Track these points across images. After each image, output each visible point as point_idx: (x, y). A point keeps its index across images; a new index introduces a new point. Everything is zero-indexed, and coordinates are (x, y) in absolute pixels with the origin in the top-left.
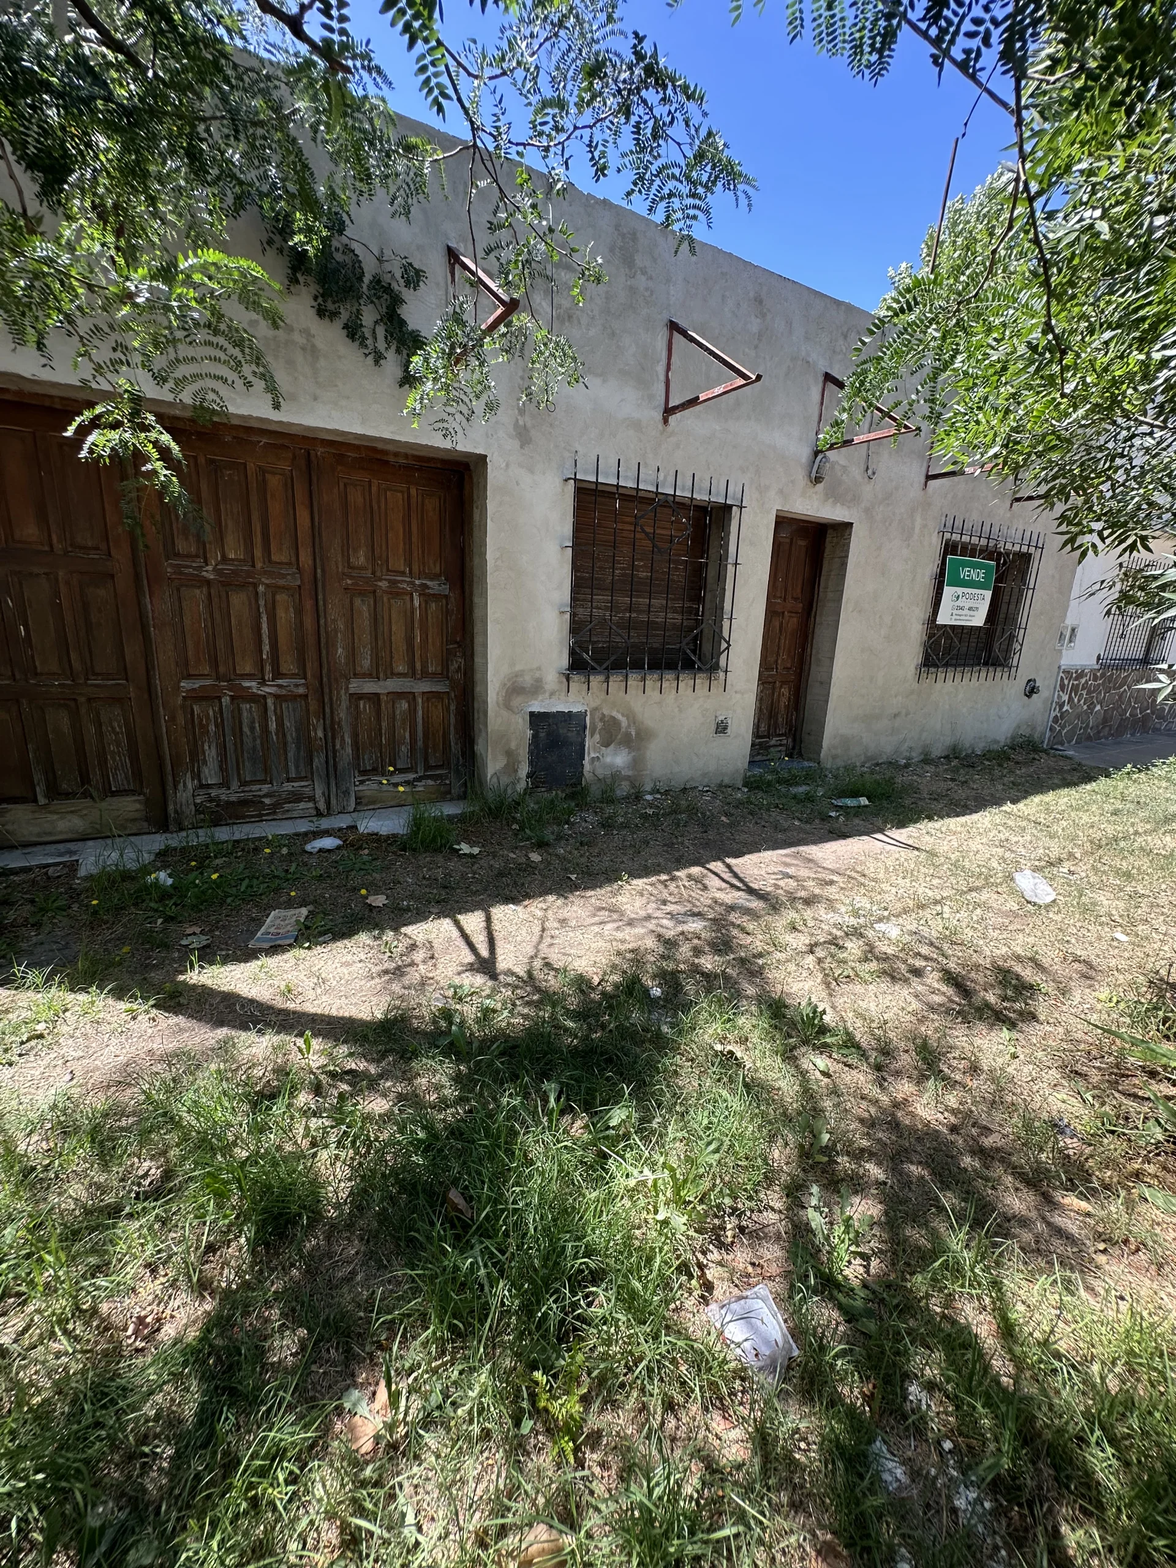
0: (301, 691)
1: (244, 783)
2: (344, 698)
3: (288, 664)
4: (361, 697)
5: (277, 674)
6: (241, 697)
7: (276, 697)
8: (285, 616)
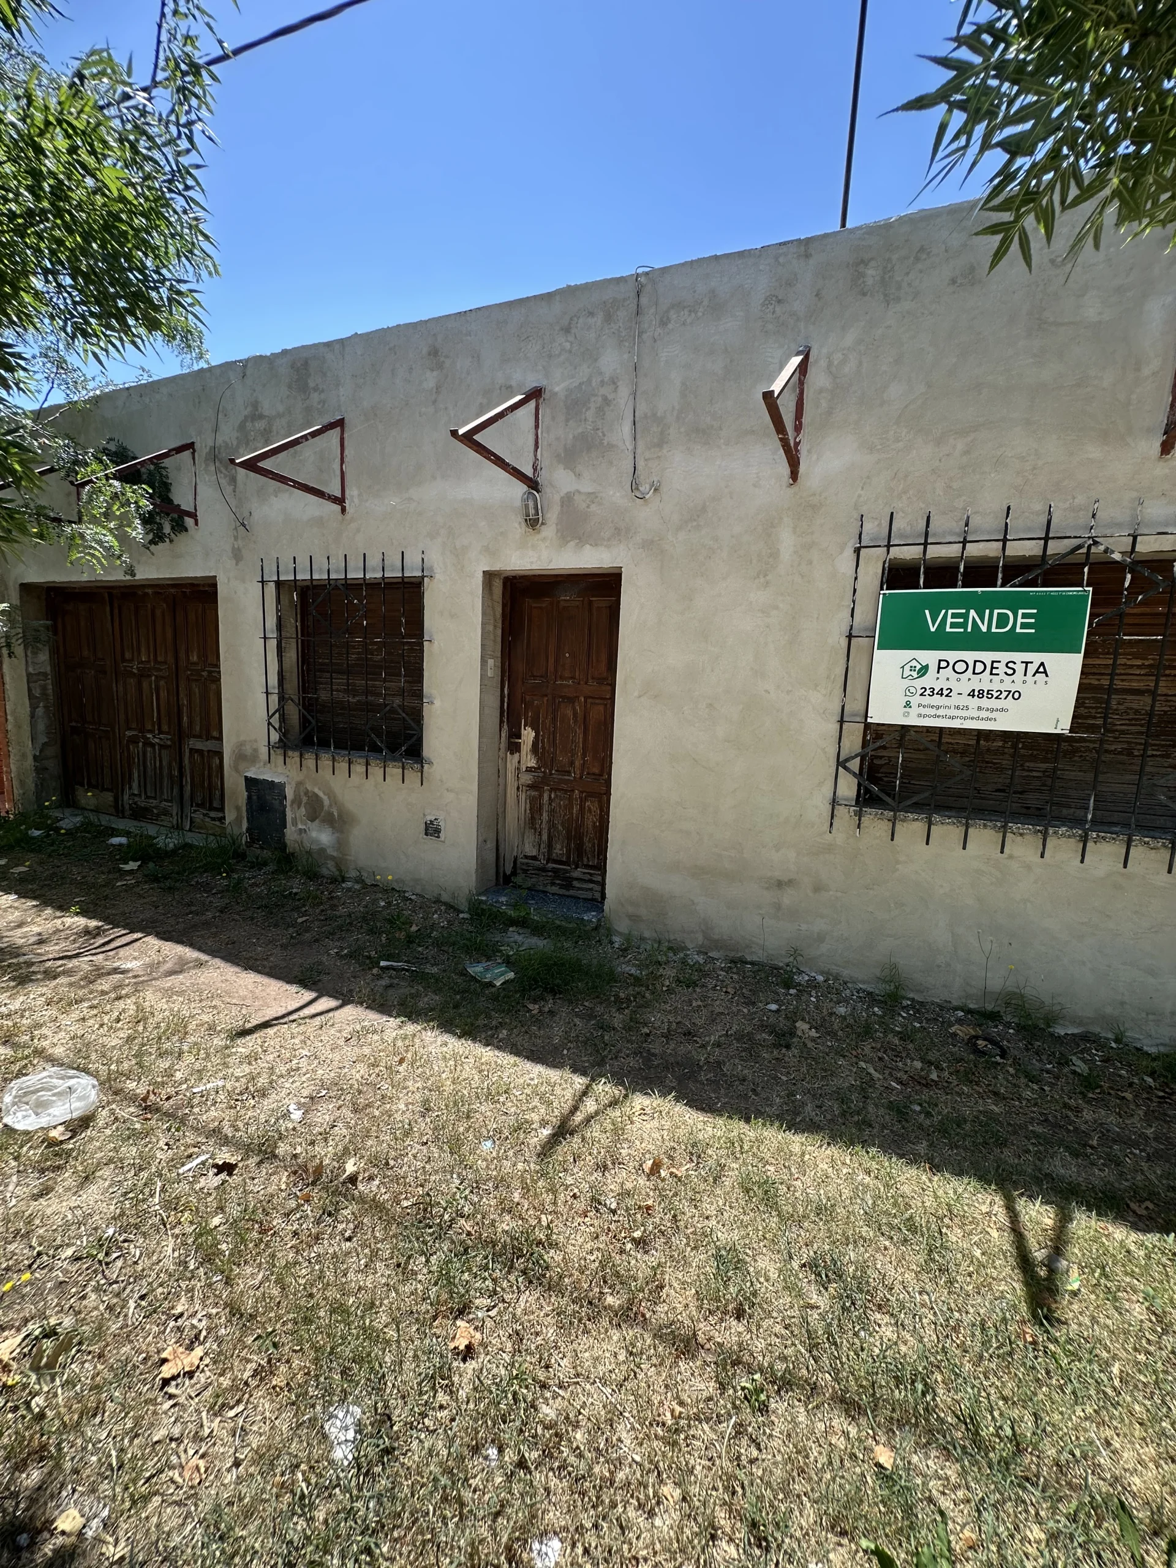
0: (169, 743)
2: (187, 751)
3: (165, 728)
5: (161, 732)
7: (161, 746)
8: (163, 694)
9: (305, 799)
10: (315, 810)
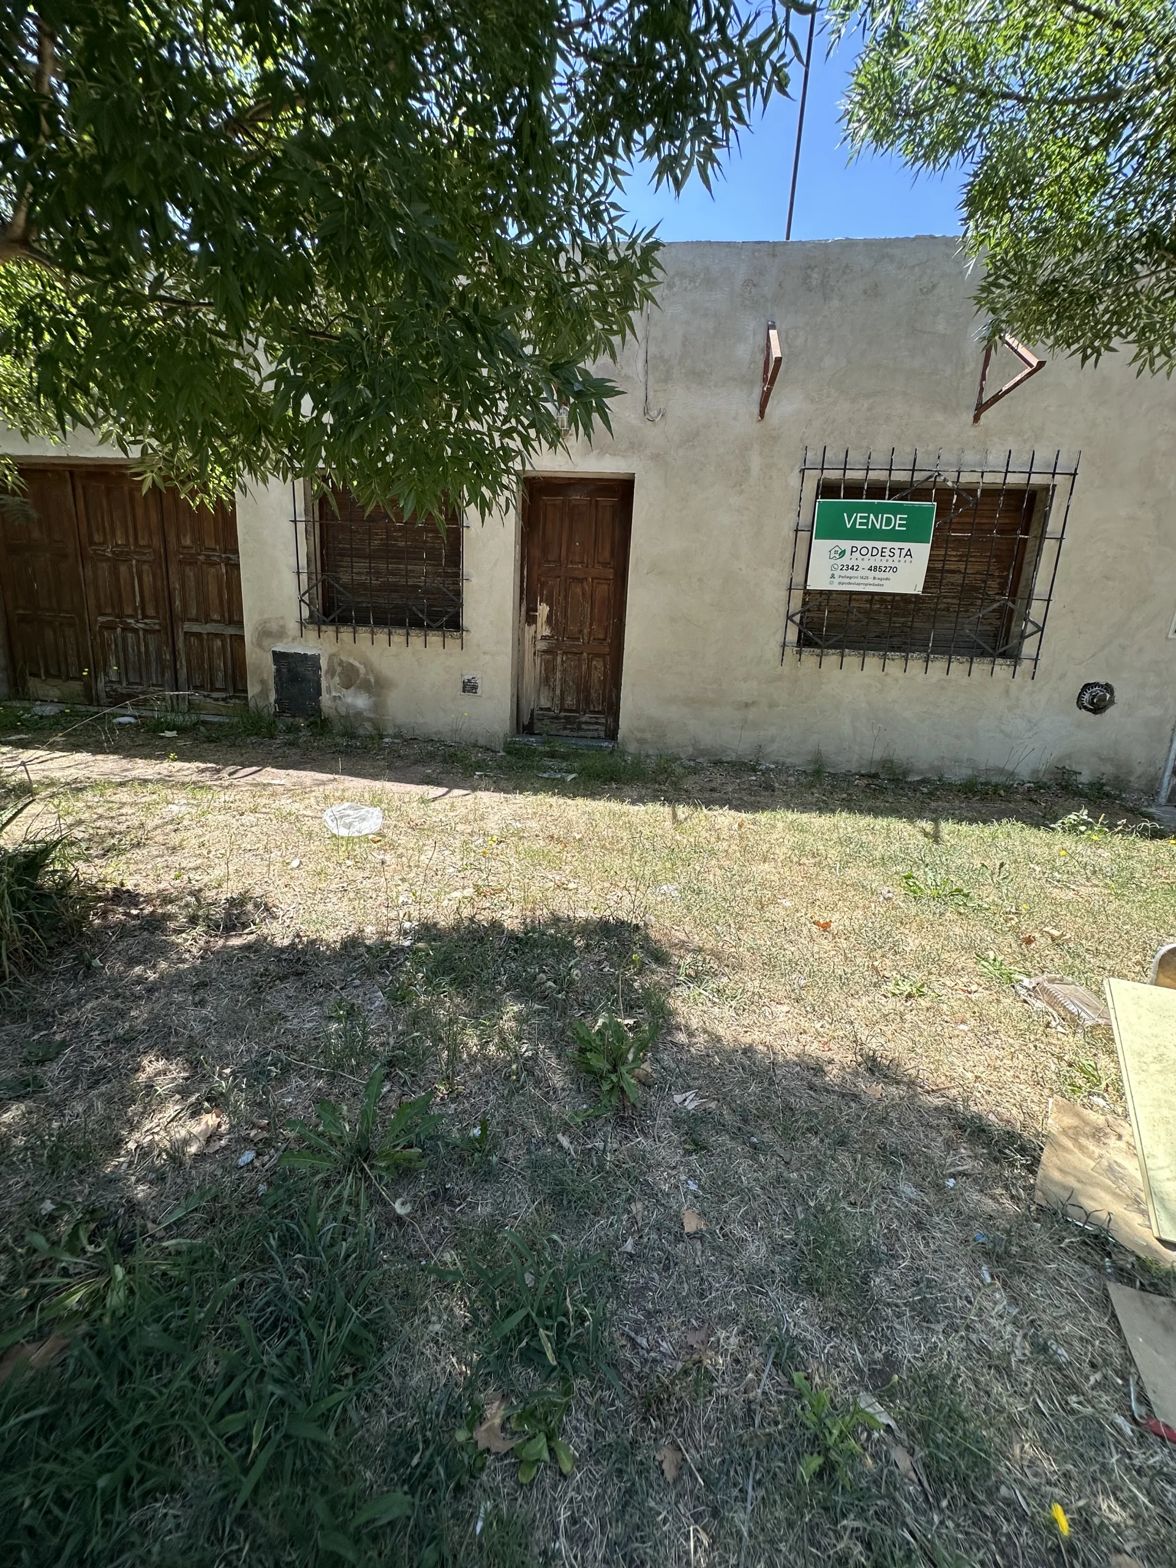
0: (157, 627)
1: (129, 683)
2: (181, 634)
3: (151, 612)
4: (193, 634)
5: (145, 617)
6: (127, 629)
7: (145, 630)
8: (148, 579)
9: (339, 669)
10: (350, 677)
